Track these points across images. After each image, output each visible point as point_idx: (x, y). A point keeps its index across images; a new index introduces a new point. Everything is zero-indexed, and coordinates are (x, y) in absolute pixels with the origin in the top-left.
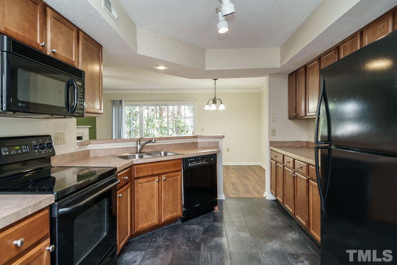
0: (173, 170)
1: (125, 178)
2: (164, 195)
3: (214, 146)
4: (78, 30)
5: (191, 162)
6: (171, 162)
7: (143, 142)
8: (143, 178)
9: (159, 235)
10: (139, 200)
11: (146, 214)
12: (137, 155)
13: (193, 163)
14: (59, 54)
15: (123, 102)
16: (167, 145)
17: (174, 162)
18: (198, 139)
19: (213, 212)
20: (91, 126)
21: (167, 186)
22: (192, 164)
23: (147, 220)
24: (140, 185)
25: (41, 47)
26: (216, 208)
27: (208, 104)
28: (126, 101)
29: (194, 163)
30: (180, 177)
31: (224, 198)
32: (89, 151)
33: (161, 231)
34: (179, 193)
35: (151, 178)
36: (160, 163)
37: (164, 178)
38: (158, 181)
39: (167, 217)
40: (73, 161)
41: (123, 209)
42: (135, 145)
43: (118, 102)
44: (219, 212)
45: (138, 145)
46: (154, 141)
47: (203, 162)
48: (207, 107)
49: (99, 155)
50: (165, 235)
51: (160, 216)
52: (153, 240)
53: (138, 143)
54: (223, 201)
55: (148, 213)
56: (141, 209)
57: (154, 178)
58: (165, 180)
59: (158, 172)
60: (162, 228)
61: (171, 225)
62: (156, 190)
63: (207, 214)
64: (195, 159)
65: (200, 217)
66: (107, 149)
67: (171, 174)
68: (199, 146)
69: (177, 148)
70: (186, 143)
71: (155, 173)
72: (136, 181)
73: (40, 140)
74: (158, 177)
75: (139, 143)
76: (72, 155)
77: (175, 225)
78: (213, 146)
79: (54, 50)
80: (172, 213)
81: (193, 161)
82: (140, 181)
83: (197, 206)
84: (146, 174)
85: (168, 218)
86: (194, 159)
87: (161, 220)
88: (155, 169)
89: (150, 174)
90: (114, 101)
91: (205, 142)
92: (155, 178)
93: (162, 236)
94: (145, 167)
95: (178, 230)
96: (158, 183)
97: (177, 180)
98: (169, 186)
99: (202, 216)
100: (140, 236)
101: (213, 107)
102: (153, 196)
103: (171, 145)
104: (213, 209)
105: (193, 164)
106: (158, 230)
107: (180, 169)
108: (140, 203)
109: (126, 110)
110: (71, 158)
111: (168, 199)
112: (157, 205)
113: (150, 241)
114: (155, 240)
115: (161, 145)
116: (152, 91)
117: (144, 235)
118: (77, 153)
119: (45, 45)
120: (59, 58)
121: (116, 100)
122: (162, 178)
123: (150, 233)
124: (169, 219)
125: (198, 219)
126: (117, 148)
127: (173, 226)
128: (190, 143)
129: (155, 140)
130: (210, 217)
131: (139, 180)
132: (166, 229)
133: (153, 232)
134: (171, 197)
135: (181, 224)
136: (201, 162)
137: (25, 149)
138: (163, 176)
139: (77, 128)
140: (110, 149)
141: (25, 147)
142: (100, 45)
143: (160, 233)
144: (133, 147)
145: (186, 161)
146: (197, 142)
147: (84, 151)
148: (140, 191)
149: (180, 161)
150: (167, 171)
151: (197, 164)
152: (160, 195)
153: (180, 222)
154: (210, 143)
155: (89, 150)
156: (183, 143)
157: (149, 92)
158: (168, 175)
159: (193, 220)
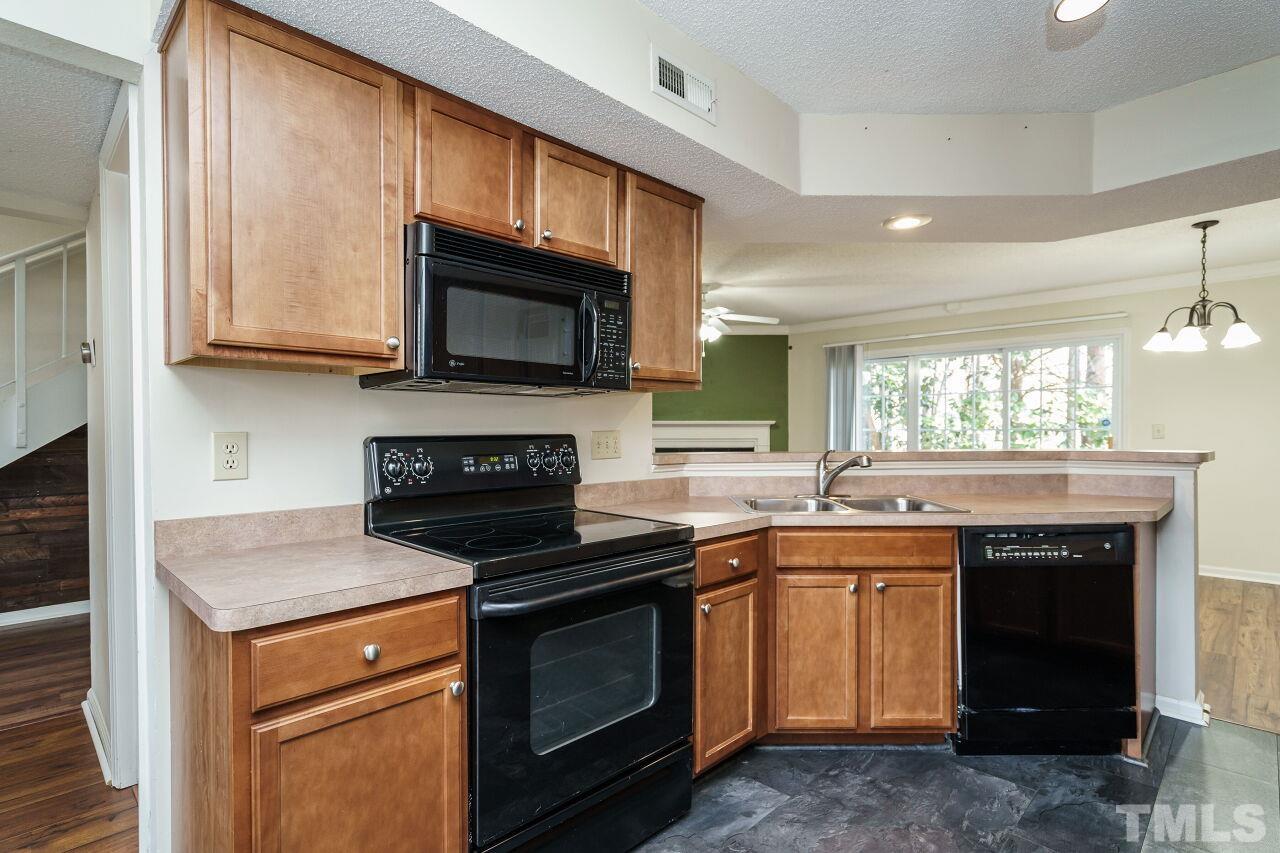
0: (918, 564)
1: (730, 561)
2: (879, 642)
3: (1147, 495)
4: (622, 171)
5: (998, 544)
6: (909, 534)
7: (833, 466)
8: (805, 572)
9: (859, 767)
10: (791, 634)
11: (813, 684)
12: (812, 504)
13: (1009, 548)
14: (563, 242)
15: (859, 351)
16: (929, 478)
17: (921, 535)
18: (1068, 464)
19: (1116, 756)
20: (773, 422)
21: (891, 614)
22: (1001, 551)
23: (815, 706)
24: (791, 591)
25: (515, 233)
26: (1133, 748)
27: (1163, 330)
28: (866, 347)
29: (1013, 551)
30: (947, 594)
31: (1202, 720)
32: (685, 481)
33: (870, 754)
34: (941, 645)
35: (830, 577)
36: (865, 534)
37: (879, 585)
38: (856, 590)
39: (887, 716)
40: (636, 502)
41: (723, 647)
42: (813, 474)
43: (845, 353)
44: (1145, 765)
45: (821, 471)
46: (865, 463)
47: (1060, 550)
48: (1158, 344)
49: (712, 494)
50: (877, 773)
51: (862, 706)
52: (832, 773)
53: (822, 466)
54: (1193, 729)
55: (821, 683)
56: (797, 665)
57: (841, 577)
58: (882, 591)
59: (857, 561)
60: (879, 748)
61: (913, 748)
62: (848, 620)
63: (1083, 757)
64: (1019, 535)
65: (1045, 759)
66: (732, 478)
67: (907, 576)
68: (1073, 490)
69: (972, 492)
70: (1013, 477)
71: (844, 562)
72: (779, 577)
73: (546, 446)
74: (856, 577)
75: (825, 467)
76: (635, 486)
77: (924, 754)
78: (1141, 494)
79: (547, 234)
80: (912, 708)
81: (1010, 541)
82: (792, 578)
83: (1021, 713)
84: (813, 562)
85: (892, 720)
86: (1015, 536)
87: (869, 719)
88: (847, 549)
89: (829, 563)
90: (833, 350)
91: (1104, 477)
92: (846, 580)
93: (866, 771)
94: (810, 540)
95: (931, 773)
96: (854, 599)
97: (932, 601)
98: (898, 615)
99: (1054, 758)
100: (798, 748)
101: (1191, 340)
102: (836, 634)
103: (944, 479)
104: (1119, 748)
105: (1007, 552)
106: (862, 748)
107: (950, 564)
108: (794, 645)
109: (866, 374)
110: (633, 494)
111: (894, 658)
112: (853, 668)
113: (822, 771)
114: (836, 776)
115: (906, 477)
116: (949, 307)
117: (811, 748)
118: (652, 485)
119: (522, 226)
120: (563, 249)
121: (840, 348)
122: (873, 584)
123: (833, 748)
124: (899, 725)
125: (1032, 765)
126: (761, 479)
127: (920, 753)
128: (1028, 476)
129: (869, 460)
130: (1089, 773)
131: (790, 577)
132: (890, 753)
133: (844, 748)
134: (906, 652)
135: (952, 759)
136: (1045, 550)
137: (510, 463)
138: (875, 576)
139: (654, 425)
140: (740, 480)
141: (512, 460)
142: (690, 194)
143: (863, 761)
144: (809, 478)
145: (972, 538)
146: (1066, 476)
147: (672, 481)
148: (794, 610)
149: (946, 535)
150: (891, 561)
151: (1027, 556)
152: (863, 638)
153: (949, 749)
154: (1127, 481)
155: (687, 479)
156: (995, 476)
157: (939, 312)
158: (895, 576)
159: (1006, 758)
